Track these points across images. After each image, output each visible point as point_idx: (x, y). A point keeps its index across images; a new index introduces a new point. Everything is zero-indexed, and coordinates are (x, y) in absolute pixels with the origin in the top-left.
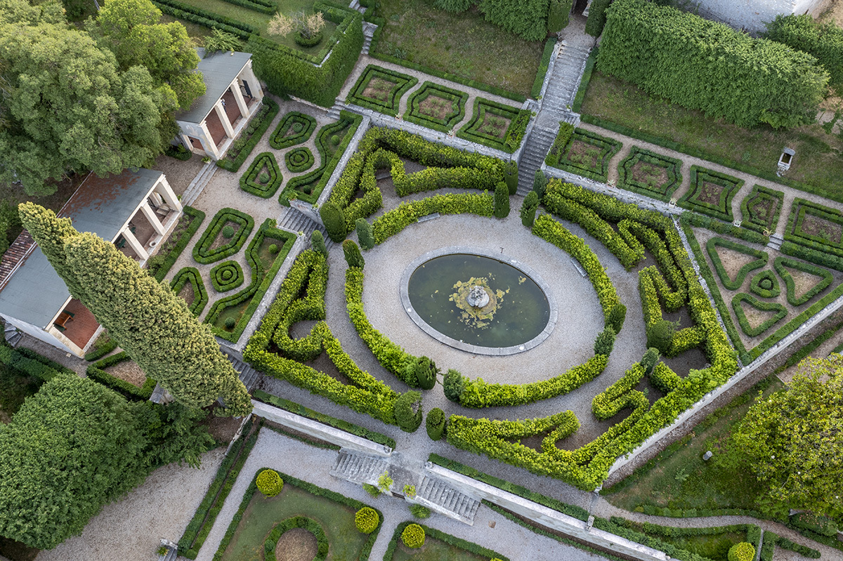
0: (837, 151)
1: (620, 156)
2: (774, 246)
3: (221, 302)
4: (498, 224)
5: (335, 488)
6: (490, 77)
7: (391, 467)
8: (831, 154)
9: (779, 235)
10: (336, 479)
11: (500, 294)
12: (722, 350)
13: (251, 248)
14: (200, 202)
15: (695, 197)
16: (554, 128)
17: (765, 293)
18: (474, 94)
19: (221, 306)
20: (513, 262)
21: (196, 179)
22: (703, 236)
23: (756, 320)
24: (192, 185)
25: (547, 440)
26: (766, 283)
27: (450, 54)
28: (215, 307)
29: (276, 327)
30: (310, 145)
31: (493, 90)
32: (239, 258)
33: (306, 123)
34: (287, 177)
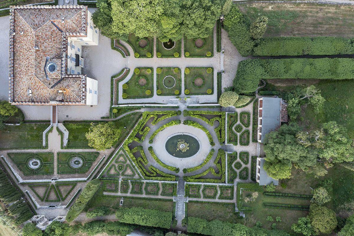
0: (110, 207)
1: (160, 192)
2: (120, 179)
3: (236, 122)
4: (185, 168)
5: (196, 96)
6: (199, 205)
7: (186, 103)
8: (111, 206)
9: (120, 181)
10: (197, 98)
11: (178, 149)
12: (127, 149)
13: (237, 137)
14: (255, 145)
15: (140, 185)
16: (179, 196)
17: (120, 166)
18: (202, 199)
19: (236, 121)
20: (178, 158)
21: (259, 150)
22: (136, 176)
23: (121, 159)
24: (260, 149)
25: (157, 117)
26: (120, 168)
27: (212, 209)
28: (237, 121)
29: (221, 121)
30: (238, 171)
31: (197, 202)
32: (239, 134)
33: (241, 177)
34: (238, 160)
